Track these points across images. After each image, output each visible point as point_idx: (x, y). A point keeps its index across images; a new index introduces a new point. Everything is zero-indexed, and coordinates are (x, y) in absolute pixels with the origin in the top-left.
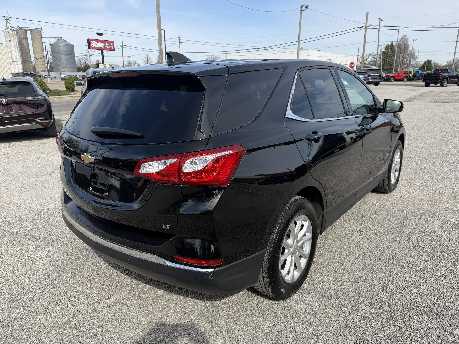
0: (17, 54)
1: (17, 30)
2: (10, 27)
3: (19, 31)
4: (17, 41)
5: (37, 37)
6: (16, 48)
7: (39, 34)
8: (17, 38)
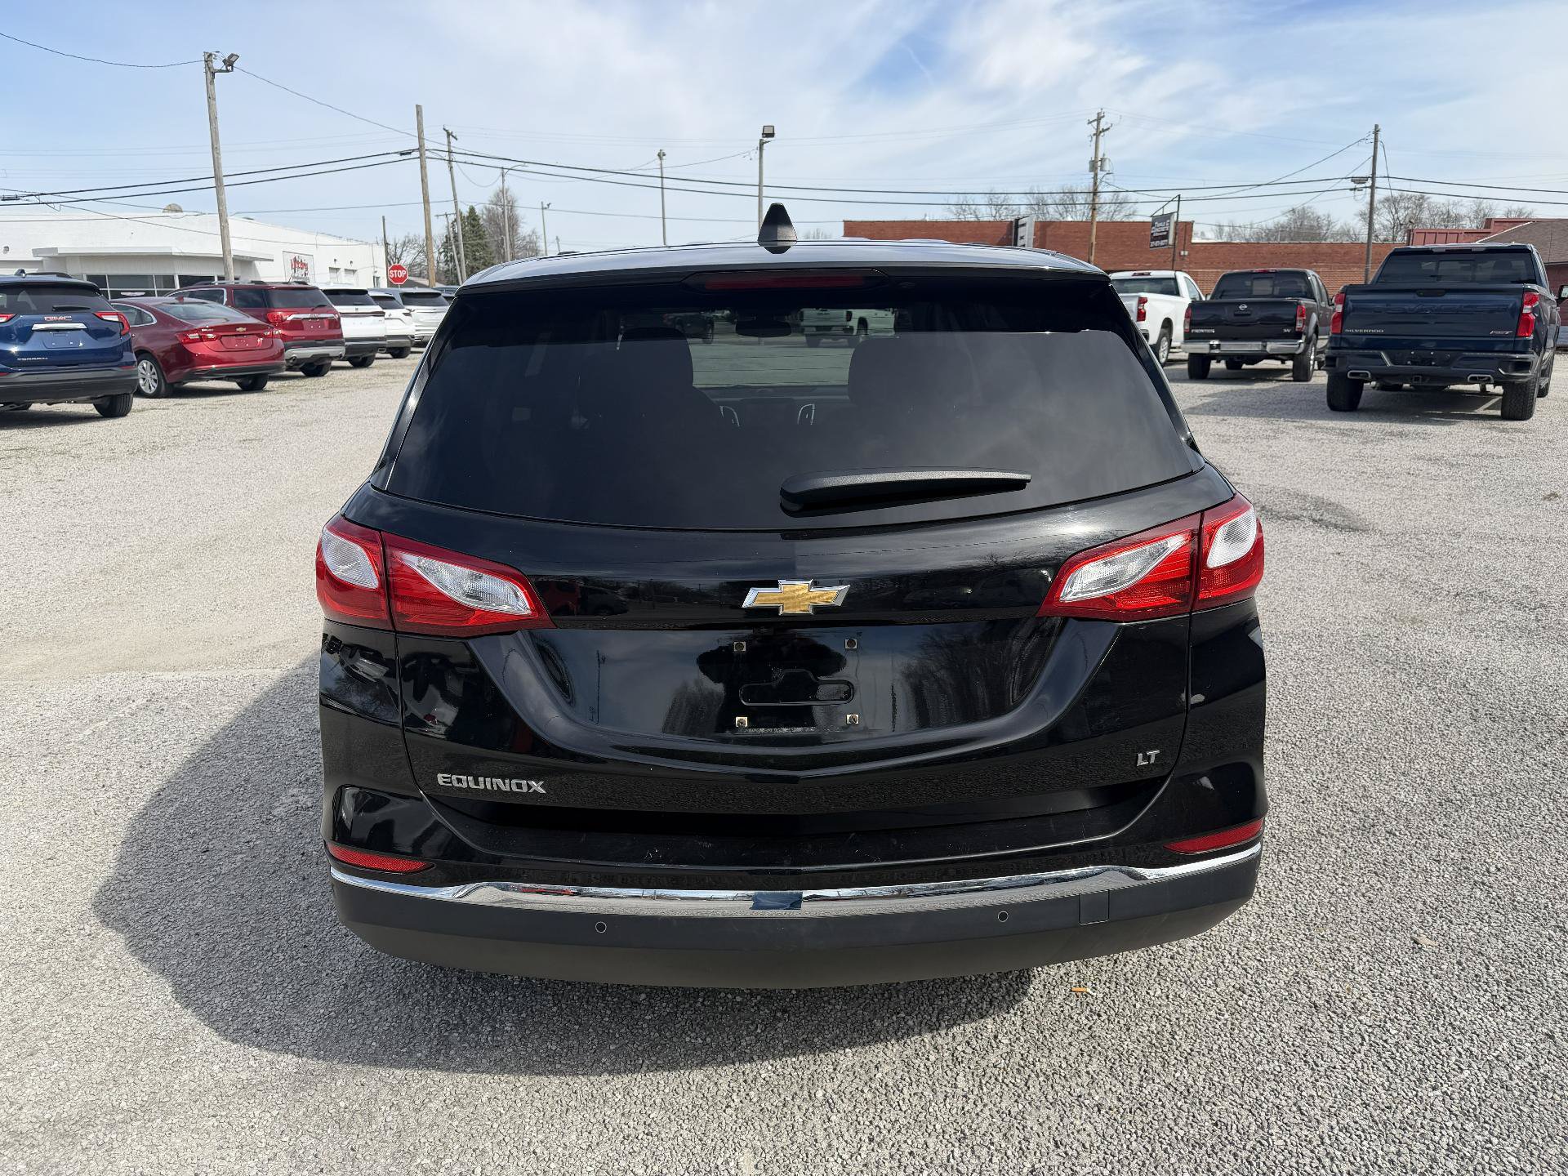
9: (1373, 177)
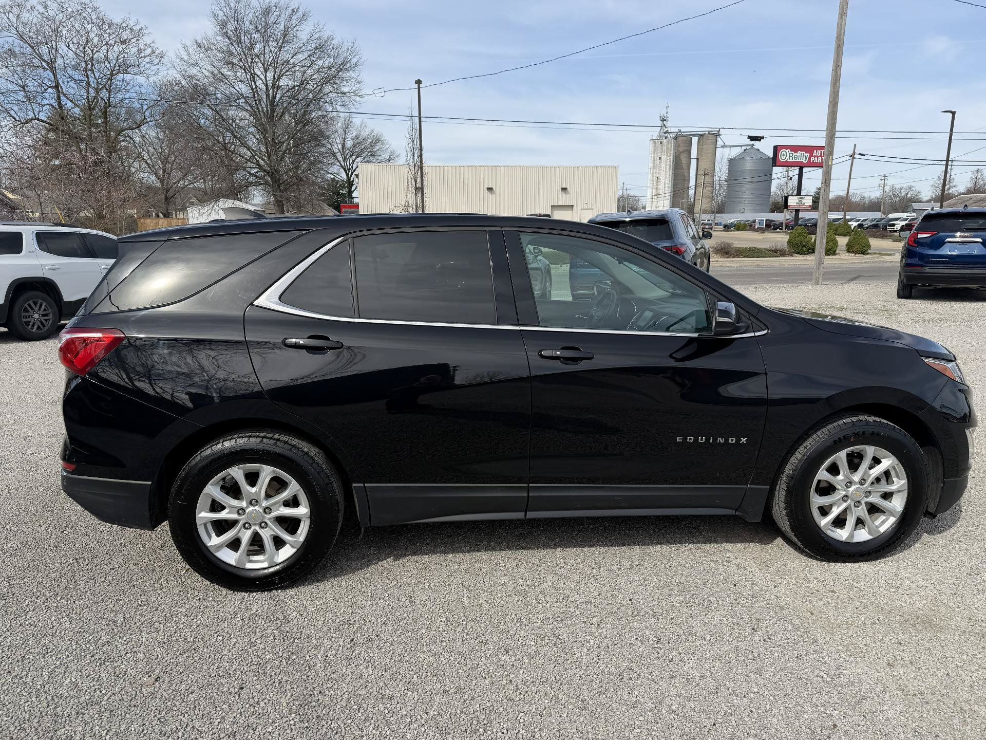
0: (667, 182)
1: (676, 138)
2: (665, 133)
3: (680, 139)
4: (672, 158)
5: (708, 147)
6: (668, 171)
7: (713, 141)
8: (672, 152)
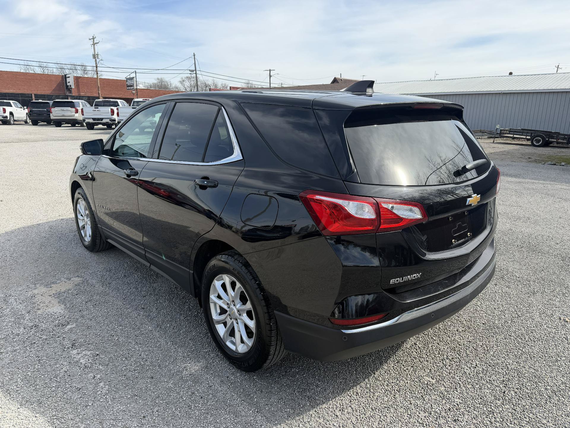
9: (196, 70)
